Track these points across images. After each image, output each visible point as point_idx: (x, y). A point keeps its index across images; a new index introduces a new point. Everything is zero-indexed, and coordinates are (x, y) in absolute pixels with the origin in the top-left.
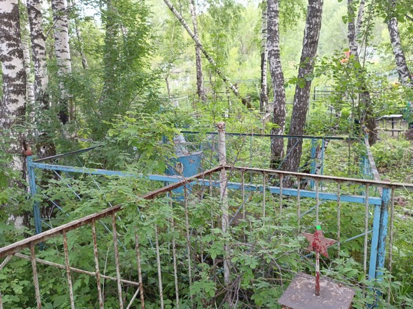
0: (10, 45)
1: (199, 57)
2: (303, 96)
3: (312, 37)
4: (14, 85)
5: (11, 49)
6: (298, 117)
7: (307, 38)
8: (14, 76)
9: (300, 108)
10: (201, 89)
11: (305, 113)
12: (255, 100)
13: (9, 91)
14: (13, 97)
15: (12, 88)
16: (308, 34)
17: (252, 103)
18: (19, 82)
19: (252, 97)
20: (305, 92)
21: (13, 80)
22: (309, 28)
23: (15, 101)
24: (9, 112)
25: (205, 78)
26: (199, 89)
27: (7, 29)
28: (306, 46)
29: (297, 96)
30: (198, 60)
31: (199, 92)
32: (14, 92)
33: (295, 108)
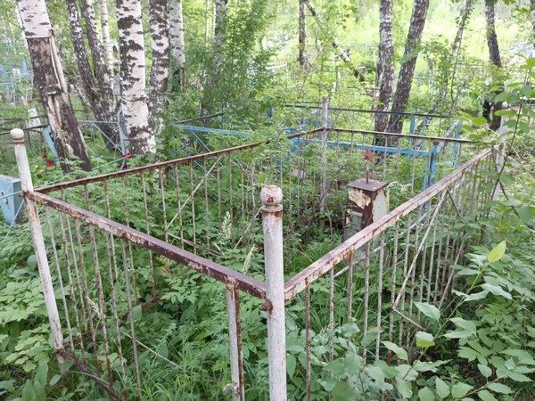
0: (161, 27)
1: (303, 13)
2: (407, 73)
3: (419, 16)
4: (163, 60)
5: (161, 29)
6: (402, 94)
7: (414, 16)
8: (162, 52)
9: (404, 85)
10: (304, 55)
11: (408, 90)
12: (370, 72)
13: (158, 65)
14: (161, 69)
15: (160, 62)
16: (416, 13)
17: (366, 76)
18: (166, 57)
19: (367, 67)
20: (409, 70)
21: (162, 55)
22: (417, 7)
23: (162, 73)
24: (157, 82)
25: (310, 41)
26: (301, 55)
27: (159, 13)
28: (413, 24)
29: (402, 73)
30: (302, 16)
31: (301, 59)
32: (162, 65)
33: (399, 85)
